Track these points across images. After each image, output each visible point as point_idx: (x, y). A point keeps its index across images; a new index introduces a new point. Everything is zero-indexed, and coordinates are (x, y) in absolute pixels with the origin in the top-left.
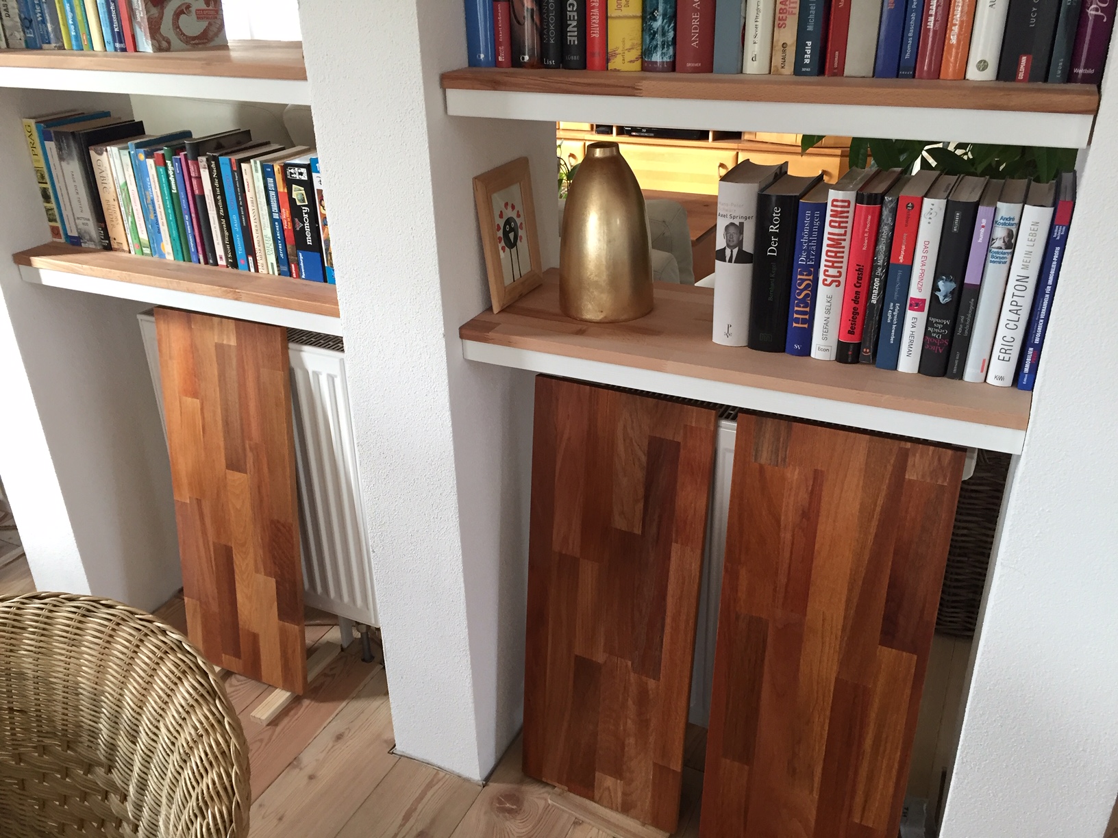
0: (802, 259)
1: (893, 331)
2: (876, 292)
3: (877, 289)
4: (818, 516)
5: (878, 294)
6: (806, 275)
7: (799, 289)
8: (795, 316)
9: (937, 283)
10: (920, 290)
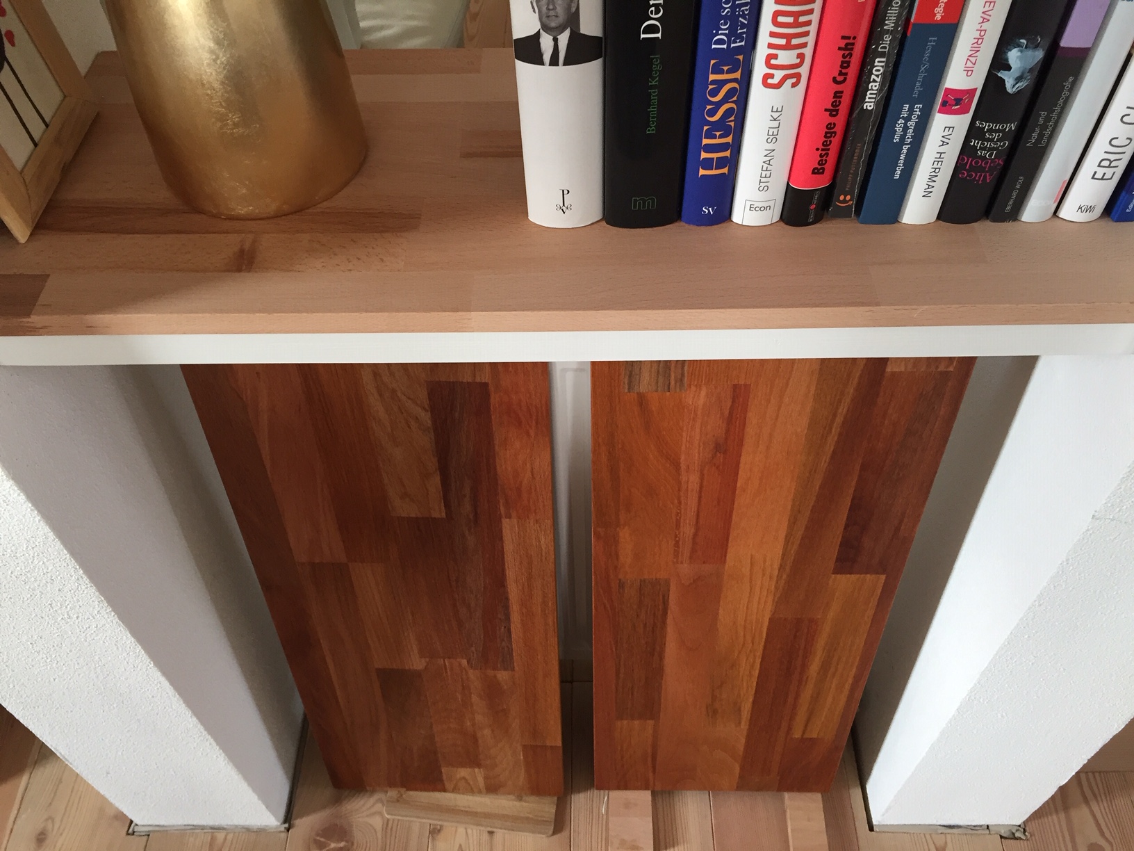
0: (720, 39)
1: (903, 157)
2: (874, 86)
3: (878, 80)
4: (741, 444)
5: (880, 90)
6: (729, 72)
7: (712, 103)
8: (704, 155)
9: (1006, 53)
10: (969, 71)
